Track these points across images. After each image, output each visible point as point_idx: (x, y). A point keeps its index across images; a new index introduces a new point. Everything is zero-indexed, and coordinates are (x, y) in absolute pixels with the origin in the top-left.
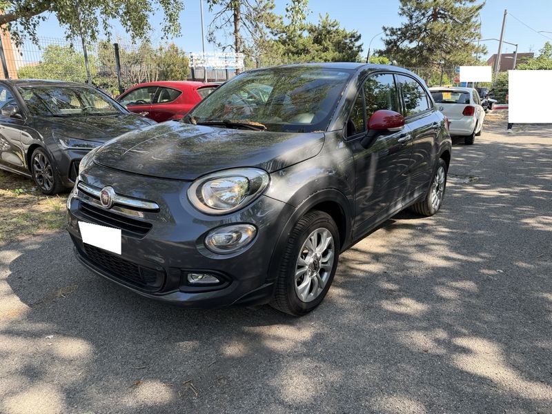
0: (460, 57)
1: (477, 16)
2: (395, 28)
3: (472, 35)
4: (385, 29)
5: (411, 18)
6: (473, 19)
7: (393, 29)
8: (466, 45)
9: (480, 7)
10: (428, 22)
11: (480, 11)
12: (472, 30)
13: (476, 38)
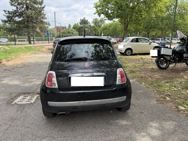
0: (40, 25)
1: (43, 10)
2: (10, 11)
3: (43, 18)
4: (5, 11)
5: (17, 8)
6: (42, 12)
7: (9, 12)
8: (42, 21)
9: (44, 7)
10: (25, 10)
11: (44, 9)
12: (43, 16)
13: (45, 19)
